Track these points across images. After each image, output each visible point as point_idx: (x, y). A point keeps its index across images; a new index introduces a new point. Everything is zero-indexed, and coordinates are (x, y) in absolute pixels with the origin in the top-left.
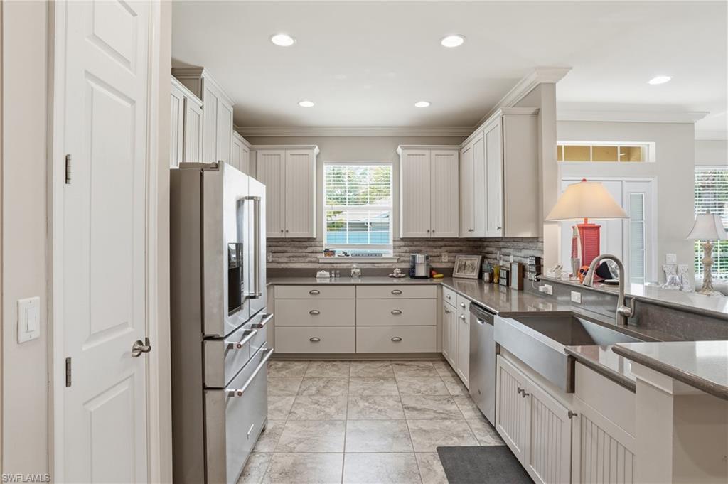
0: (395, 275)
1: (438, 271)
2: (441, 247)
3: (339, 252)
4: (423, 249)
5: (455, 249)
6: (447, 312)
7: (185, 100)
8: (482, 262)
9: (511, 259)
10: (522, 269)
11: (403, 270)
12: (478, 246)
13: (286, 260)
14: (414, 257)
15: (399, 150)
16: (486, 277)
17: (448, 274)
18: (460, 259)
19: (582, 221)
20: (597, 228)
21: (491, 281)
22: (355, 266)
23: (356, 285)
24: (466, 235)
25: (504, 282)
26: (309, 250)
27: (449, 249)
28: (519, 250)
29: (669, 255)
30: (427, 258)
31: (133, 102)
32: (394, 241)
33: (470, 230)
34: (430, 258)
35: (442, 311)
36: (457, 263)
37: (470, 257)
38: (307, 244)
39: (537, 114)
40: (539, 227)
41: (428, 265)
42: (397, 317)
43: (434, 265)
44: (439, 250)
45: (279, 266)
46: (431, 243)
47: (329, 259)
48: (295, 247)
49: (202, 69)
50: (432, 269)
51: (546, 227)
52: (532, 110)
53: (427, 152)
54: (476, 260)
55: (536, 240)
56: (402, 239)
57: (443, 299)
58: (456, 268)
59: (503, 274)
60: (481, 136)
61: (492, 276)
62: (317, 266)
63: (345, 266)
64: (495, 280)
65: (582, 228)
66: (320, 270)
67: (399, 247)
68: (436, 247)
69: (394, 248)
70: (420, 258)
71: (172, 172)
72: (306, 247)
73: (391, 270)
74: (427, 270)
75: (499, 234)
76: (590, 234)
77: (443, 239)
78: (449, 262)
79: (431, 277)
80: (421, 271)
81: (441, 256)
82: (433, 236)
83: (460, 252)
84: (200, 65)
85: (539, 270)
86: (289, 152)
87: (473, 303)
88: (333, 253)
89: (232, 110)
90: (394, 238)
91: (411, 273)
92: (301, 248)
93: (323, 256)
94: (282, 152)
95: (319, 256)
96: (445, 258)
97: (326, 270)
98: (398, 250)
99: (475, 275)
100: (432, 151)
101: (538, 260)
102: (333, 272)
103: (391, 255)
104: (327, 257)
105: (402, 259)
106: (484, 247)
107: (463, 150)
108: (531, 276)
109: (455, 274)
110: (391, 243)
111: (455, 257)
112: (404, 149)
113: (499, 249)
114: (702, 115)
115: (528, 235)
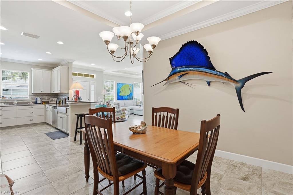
0: (30, 103)
1: (44, 102)
2: (45, 96)
3: (8, 97)
4: (40, 96)
5: (50, 96)
6: (47, 111)
8: (57, 99)
9: (64, 98)
10: (66, 100)
11: (33, 102)
12: (56, 95)
14: (37, 99)
15: (32, 69)
16: (58, 102)
17: (47, 103)
18: (51, 99)
19: (76, 90)
20: (79, 91)
21: (59, 103)
22: (15, 101)
23: (17, 106)
24: (53, 92)
25: (62, 103)
27: (48, 96)
28: (65, 96)
29: (98, 97)
30: (41, 98)
32: (30, 94)
33: (53, 91)
34: (42, 99)
35: (46, 111)
36: (50, 100)
37: (54, 98)
39: (68, 68)
40: (68, 91)
41: (41, 100)
42: (31, 114)
43: (43, 101)
44: (44, 97)
46: (42, 95)
50: (42, 102)
51: (70, 91)
52: (67, 67)
53: (41, 71)
54: (56, 99)
55: (68, 93)
56: (33, 94)
57: (46, 108)
58: (50, 101)
59: (62, 101)
60: (56, 70)
61: (59, 102)
63: (11, 101)
64: (60, 103)
65: (76, 91)
67: (32, 96)
68: (43, 96)
69: (30, 96)
70: (39, 99)
73: (29, 102)
74: (41, 102)
75: (60, 92)
76: (77, 92)
77: (46, 94)
78: (48, 100)
79: (42, 104)
80: (39, 102)
81: (45, 98)
82: (43, 93)
83: (51, 97)
85: (68, 99)
87: (53, 106)
88: (5, 97)
90: (30, 93)
91: (36, 103)
93: (1, 98)
96: (47, 99)
97: (3, 103)
98: (31, 97)
99: (55, 103)
100: (43, 71)
101: (68, 97)
102: (6, 103)
103: (29, 98)
104: (3, 99)
105: (32, 99)
106: (58, 96)
107: (52, 71)
108: (67, 101)
109: (50, 103)
110: (29, 95)
111: (49, 98)
112: (33, 69)
113: (61, 96)
114: (104, 70)
115: (66, 92)
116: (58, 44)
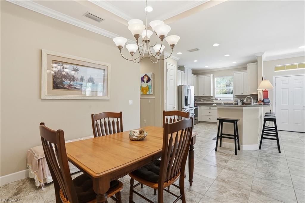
3: (219, 99)
7: (181, 73)
11: (235, 104)
13: (206, 101)
20: (267, 91)
26: (211, 99)
31: (173, 80)
38: (211, 97)
39: (257, 64)
45: (204, 103)
47: (216, 101)
48: (208, 98)
49: (184, 66)
51: (258, 91)
62: (214, 103)
63: (220, 102)
66: (214, 104)
67: (235, 98)
69: (233, 98)
71: (178, 87)
72: (211, 98)
73: (232, 104)
80: (239, 104)
82: (242, 95)
84: (183, 65)
86: (205, 76)
88: (217, 100)
89: (191, 70)
92: (209, 98)
93: (215, 100)
94: (204, 76)
95: (214, 100)
97: (215, 104)
103: (233, 100)
105: (235, 101)
112: (234, 72)
116: (214, 46)
